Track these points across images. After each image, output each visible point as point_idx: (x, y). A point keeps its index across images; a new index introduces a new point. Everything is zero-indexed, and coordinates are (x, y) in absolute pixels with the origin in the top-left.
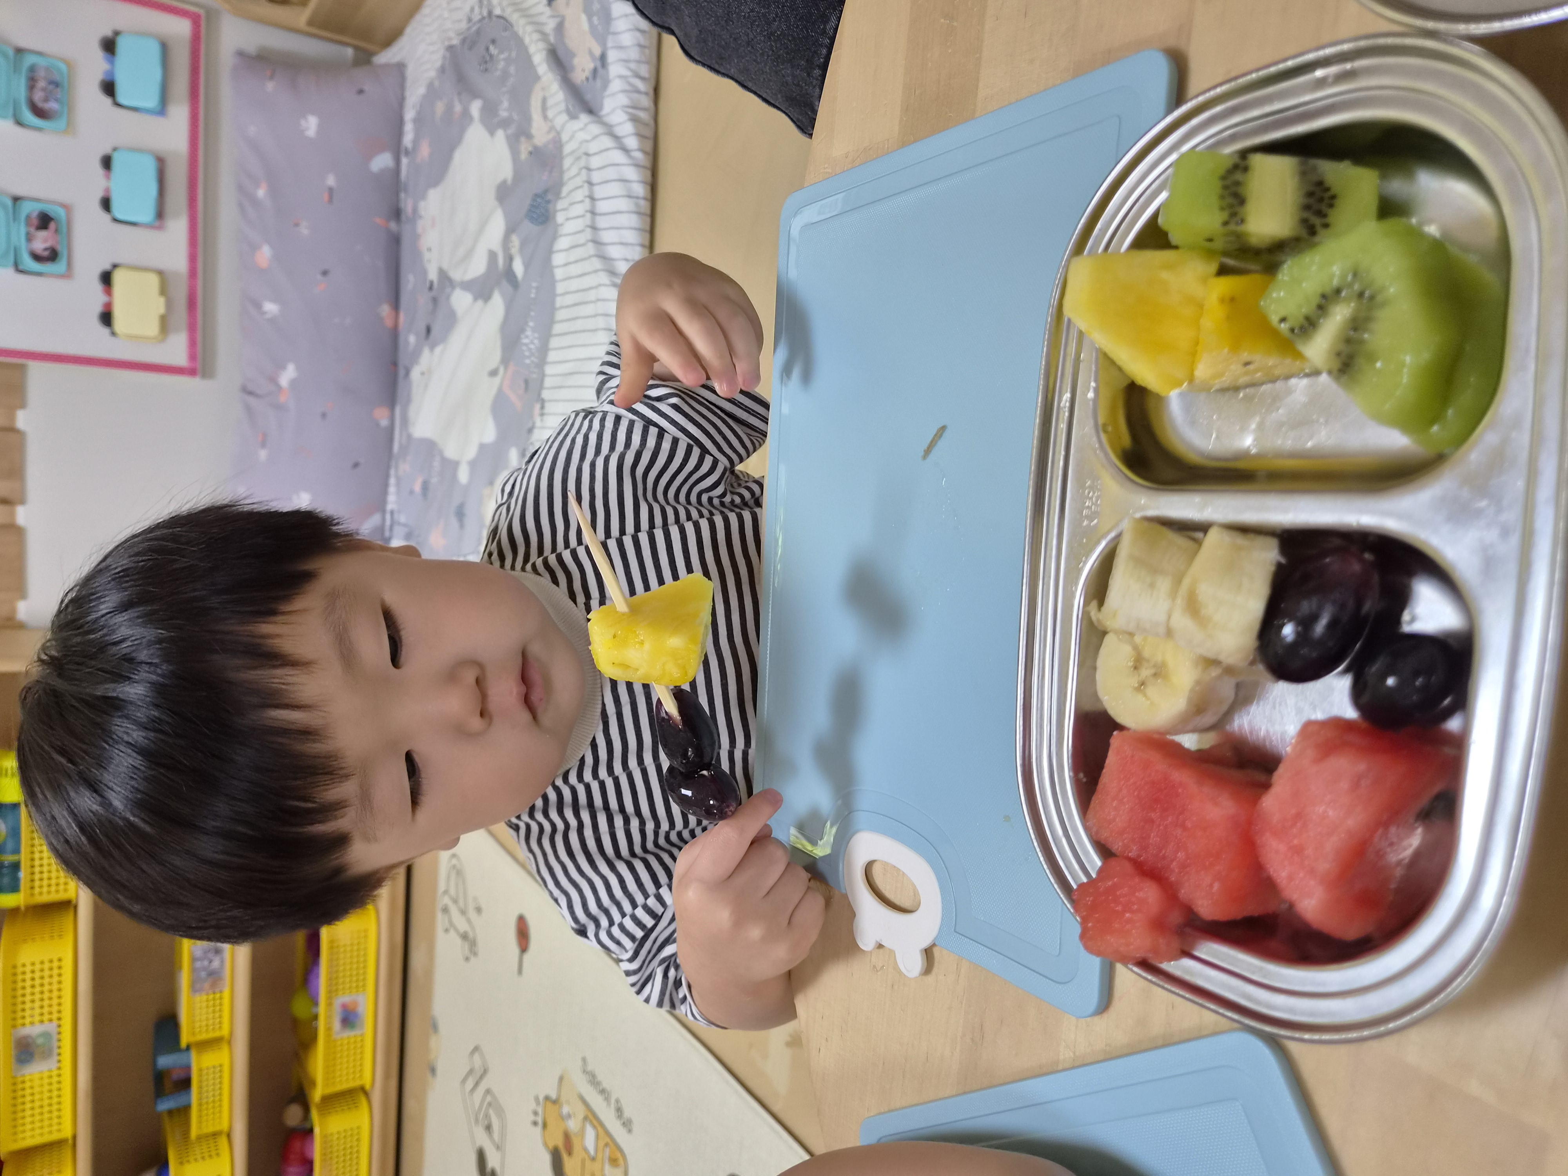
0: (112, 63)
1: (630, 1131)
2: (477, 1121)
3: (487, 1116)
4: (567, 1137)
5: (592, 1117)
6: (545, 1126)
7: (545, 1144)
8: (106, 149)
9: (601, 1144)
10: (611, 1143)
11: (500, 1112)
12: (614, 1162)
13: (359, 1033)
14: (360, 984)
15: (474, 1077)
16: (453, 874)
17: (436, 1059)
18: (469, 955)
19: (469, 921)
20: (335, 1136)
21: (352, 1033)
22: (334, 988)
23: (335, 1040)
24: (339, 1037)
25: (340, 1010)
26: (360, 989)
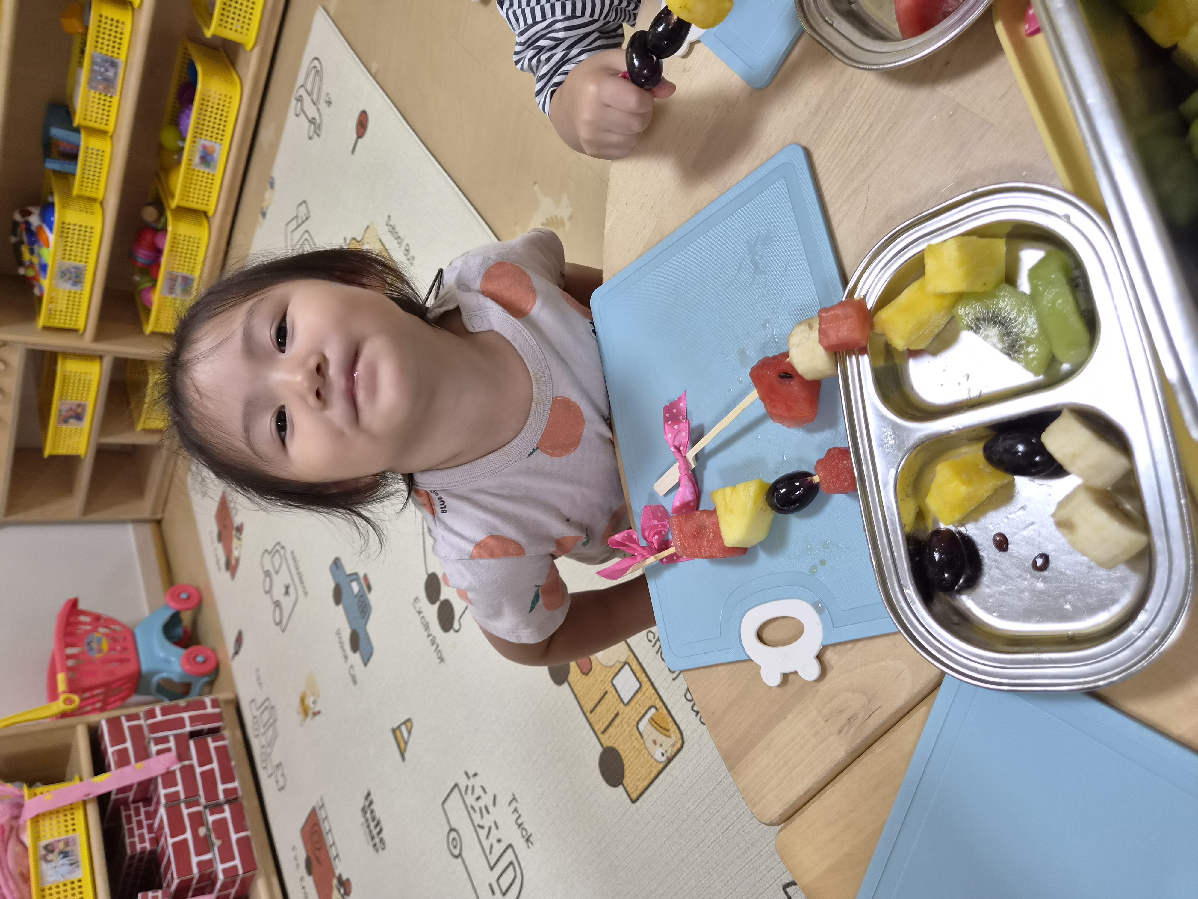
13: (212, 173)
14: (219, 137)
15: (297, 221)
16: (314, 70)
17: (267, 207)
18: (313, 136)
19: (318, 110)
20: (182, 238)
21: (207, 170)
22: (199, 131)
23: (194, 170)
24: (197, 169)
25: (201, 149)
26: (218, 141)
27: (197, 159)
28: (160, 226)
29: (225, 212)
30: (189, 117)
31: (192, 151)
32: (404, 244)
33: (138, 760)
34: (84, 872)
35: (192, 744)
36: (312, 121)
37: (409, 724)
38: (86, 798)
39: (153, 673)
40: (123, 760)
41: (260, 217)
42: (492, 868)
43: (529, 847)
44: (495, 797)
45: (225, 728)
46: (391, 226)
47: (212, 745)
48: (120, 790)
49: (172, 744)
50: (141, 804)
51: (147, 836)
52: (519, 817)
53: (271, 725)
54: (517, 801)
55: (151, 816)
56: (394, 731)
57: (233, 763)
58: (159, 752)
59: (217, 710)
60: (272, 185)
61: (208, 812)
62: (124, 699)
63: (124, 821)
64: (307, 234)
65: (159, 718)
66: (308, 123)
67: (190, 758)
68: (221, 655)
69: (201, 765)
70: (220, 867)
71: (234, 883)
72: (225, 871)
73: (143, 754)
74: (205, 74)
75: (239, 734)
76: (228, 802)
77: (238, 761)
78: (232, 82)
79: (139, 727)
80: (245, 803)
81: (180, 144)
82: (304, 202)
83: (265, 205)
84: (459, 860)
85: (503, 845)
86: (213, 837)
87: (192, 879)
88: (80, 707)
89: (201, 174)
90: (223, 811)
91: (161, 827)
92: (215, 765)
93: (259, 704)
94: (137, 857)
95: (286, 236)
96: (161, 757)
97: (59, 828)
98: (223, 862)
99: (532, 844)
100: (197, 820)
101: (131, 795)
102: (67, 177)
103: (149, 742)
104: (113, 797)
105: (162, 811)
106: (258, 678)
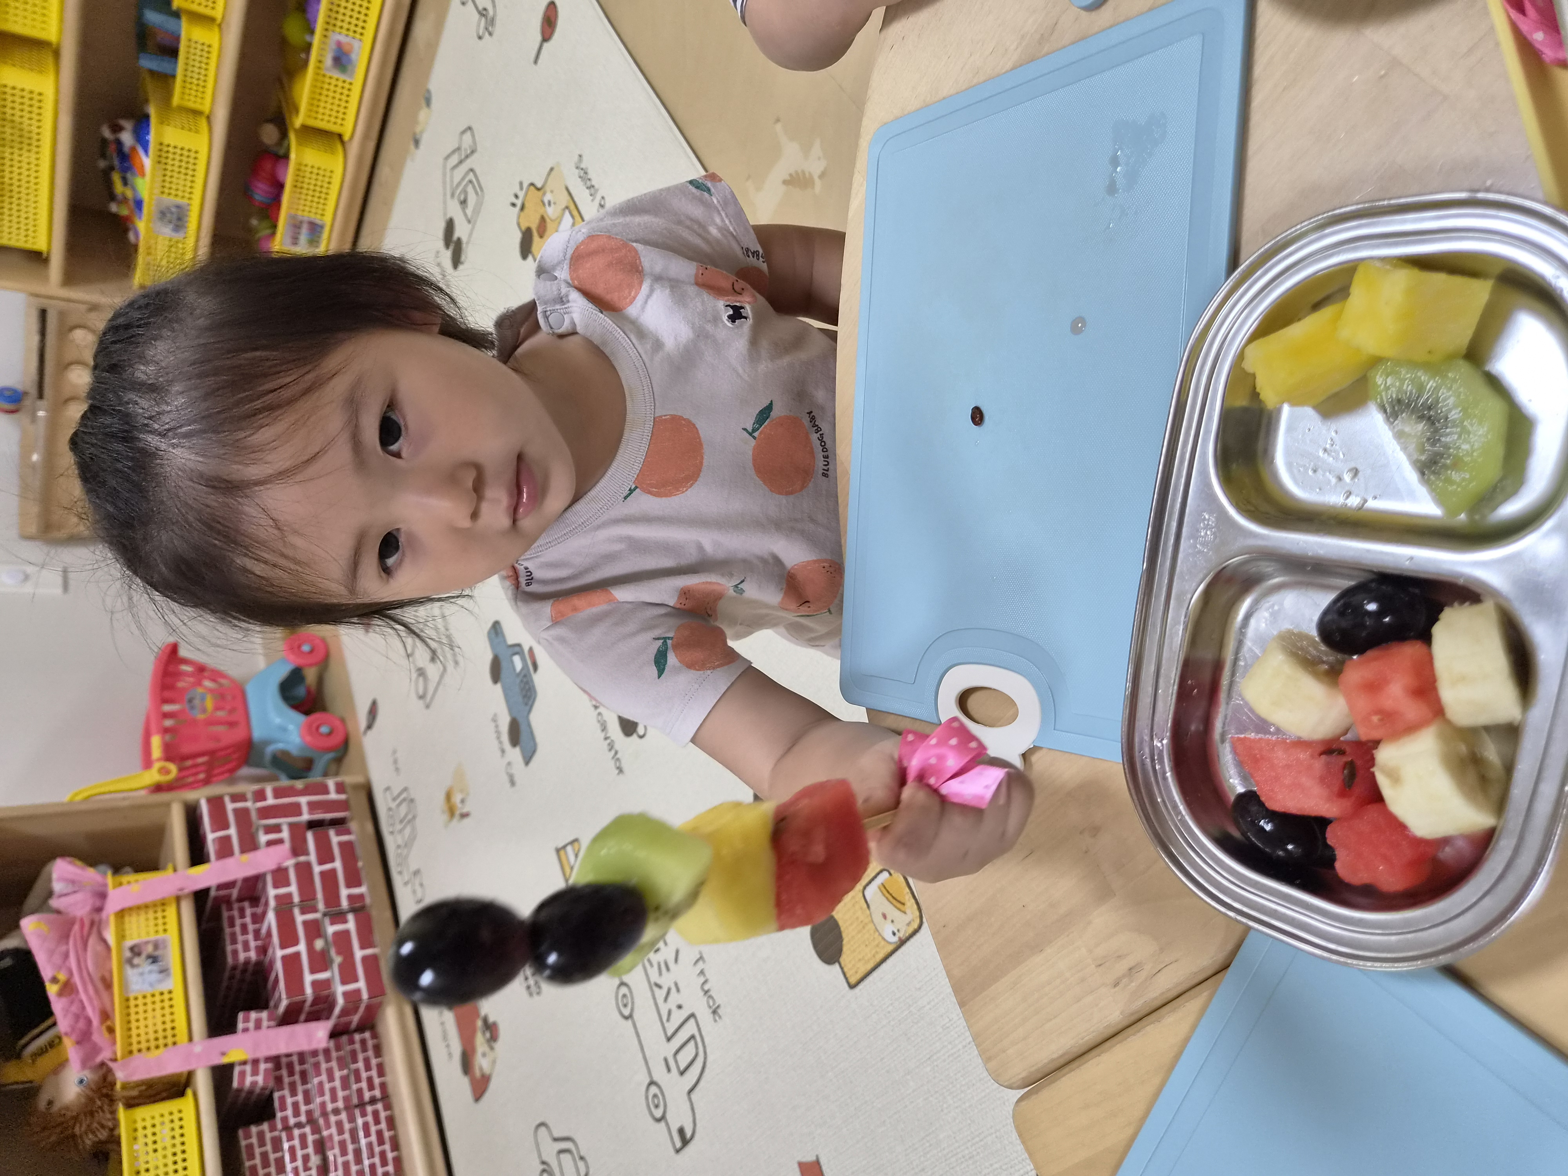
2: (453, 195)
4: (543, 219)
5: (572, 207)
6: (523, 208)
7: (519, 225)
11: (479, 190)
13: (348, 80)
14: (359, 30)
15: (460, 155)
17: (422, 132)
18: (484, 34)
20: (309, 169)
21: (342, 77)
22: (332, 21)
23: (324, 76)
24: (329, 74)
25: (334, 47)
26: (358, 36)
27: (328, 61)
28: (282, 152)
29: (366, 137)
31: (322, 49)
32: (598, 197)
33: (243, 851)
34: (174, 982)
35: (310, 836)
36: (483, 13)
37: (576, 844)
38: (180, 893)
39: (267, 743)
40: (225, 849)
41: (412, 147)
42: (669, 1039)
43: (715, 1021)
44: (677, 952)
45: (352, 819)
46: (582, 169)
47: (335, 839)
48: (220, 887)
49: (285, 834)
50: (246, 904)
51: (253, 944)
52: (706, 982)
53: (409, 822)
54: (704, 961)
55: (258, 919)
56: (558, 851)
57: (360, 864)
58: (270, 843)
59: (343, 797)
60: (428, 102)
61: (327, 921)
62: (232, 771)
63: (225, 923)
64: (471, 174)
65: (271, 801)
66: (476, 16)
67: (307, 853)
68: (350, 727)
69: (321, 862)
70: (340, 990)
71: (356, 1009)
72: (346, 994)
73: (249, 844)
75: (370, 827)
76: (353, 910)
77: (367, 862)
79: (246, 811)
80: (374, 913)
81: (308, 38)
82: (470, 128)
83: (418, 129)
84: (630, 1022)
85: (684, 1014)
86: (333, 952)
87: (304, 1002)
88: (178, 779)
89: (334, 82)
90: (345, 921)
91: (269, 934)
92: (338, 864)
93: (396, 793)
94: (240, 968)
95: (444, 175)
96: (273, 849)
97: (147, 926)
98: (344, 982)
99: (720, 1017)
100: (314, 930)
101: (235, 893)
102: (166, 80)
103: (257, 830)
104: (213, 893)
105: (271, 917)
106: (395, 762)
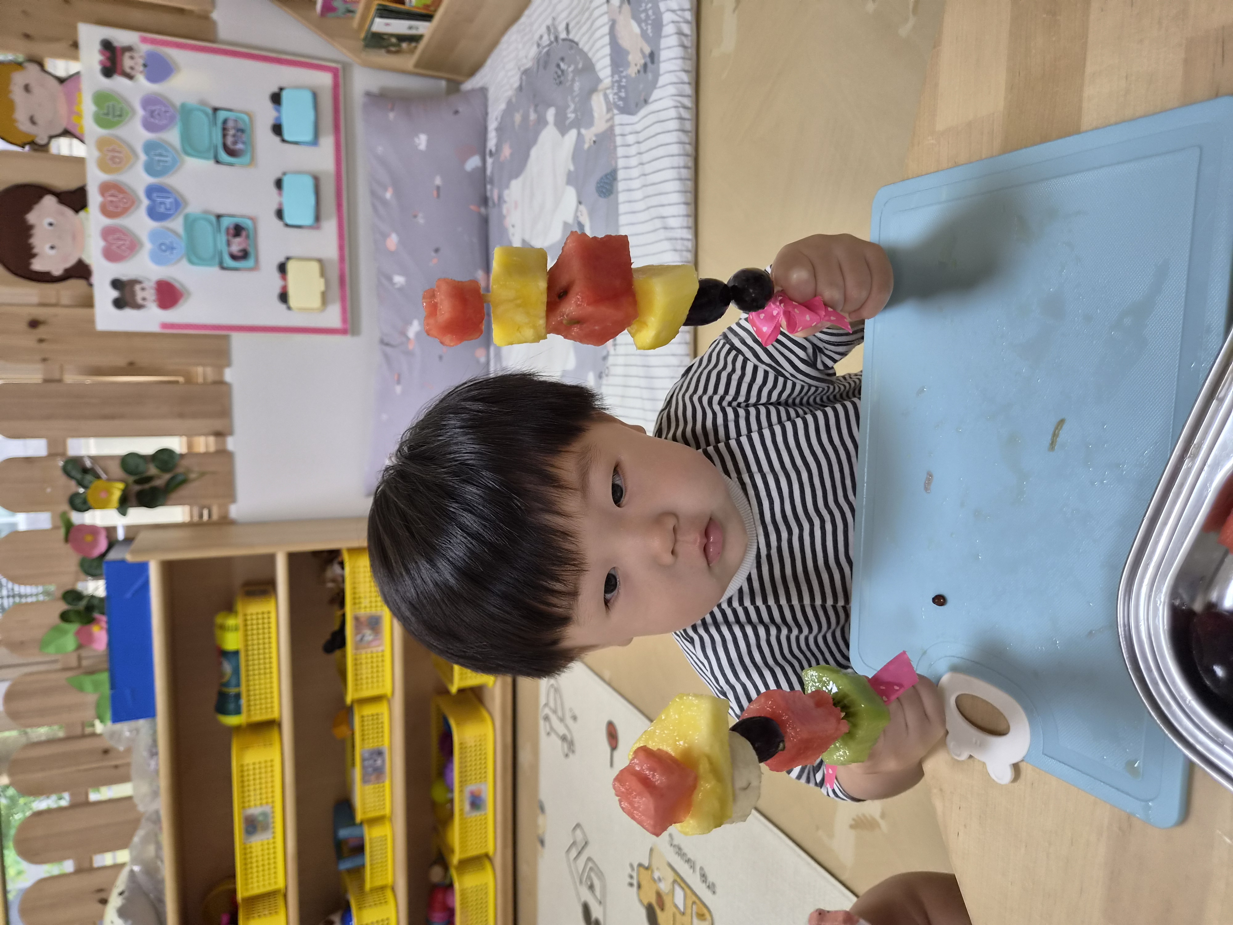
0: (278, 111)
1: (714, 892)
2: (581, 882)
3: (589, 878)
4: (659, 895)
5: (680, 881)
6: (639, 886)
7: (641, 901)
8: (278, 175)
9: (689, 903)
10: (697, 901)
11: (601, 875)
12: (701, 916)
13: (484, 814)
14: (483, 775)
15: (577, 848)
16: (552, 690)
17: (544, 834)
18: (568, 753)
19: (567, 727)
20: (470, 890)
21: (479, 813)
22: (464, 779)
23: (466, 818)
24: (469, 816)
25: (469, 796)
26: (483, 780)
27: (467, 807)
28: (447, 882)
29: (504, 847)
30: (452, 770)
31: (461, 801)
32: (698, 869)
36: (564, 738)
41: (539, 846)
46: (675, 846)
60: (542, 809)
64: (590, 861)
66: (559, 742)
74: (458, 724)
78: (483, 720)
81: (449, 796)
82: (578, 826)
83: (540, 832)
89: (474, 820)
95: (570, 866)
102: (358, 872)
